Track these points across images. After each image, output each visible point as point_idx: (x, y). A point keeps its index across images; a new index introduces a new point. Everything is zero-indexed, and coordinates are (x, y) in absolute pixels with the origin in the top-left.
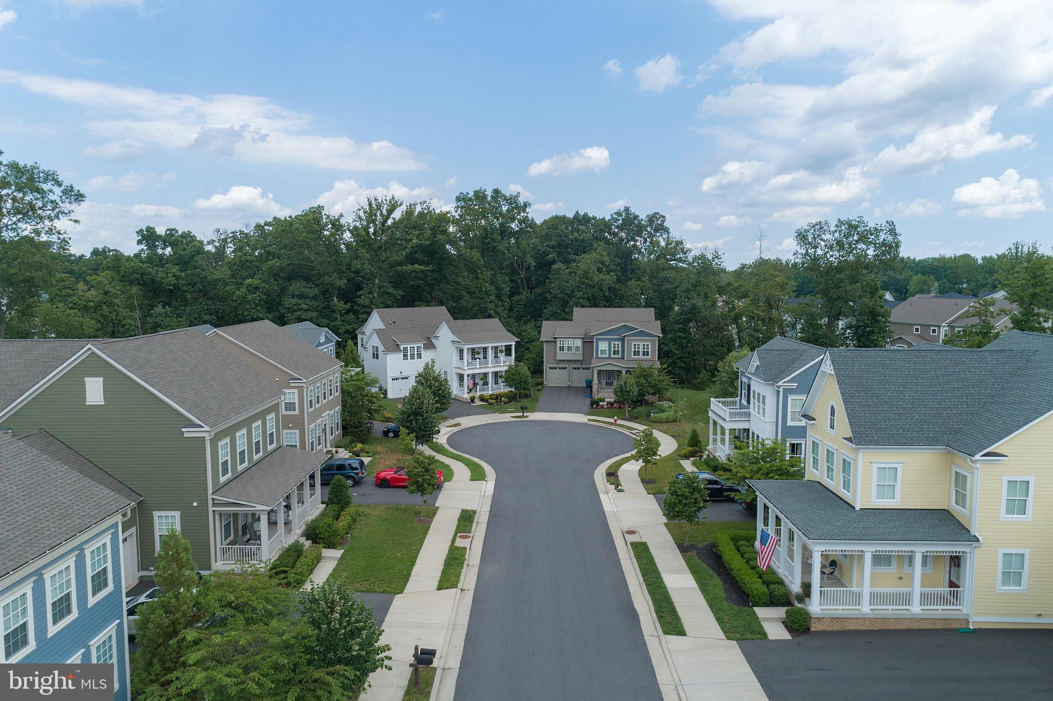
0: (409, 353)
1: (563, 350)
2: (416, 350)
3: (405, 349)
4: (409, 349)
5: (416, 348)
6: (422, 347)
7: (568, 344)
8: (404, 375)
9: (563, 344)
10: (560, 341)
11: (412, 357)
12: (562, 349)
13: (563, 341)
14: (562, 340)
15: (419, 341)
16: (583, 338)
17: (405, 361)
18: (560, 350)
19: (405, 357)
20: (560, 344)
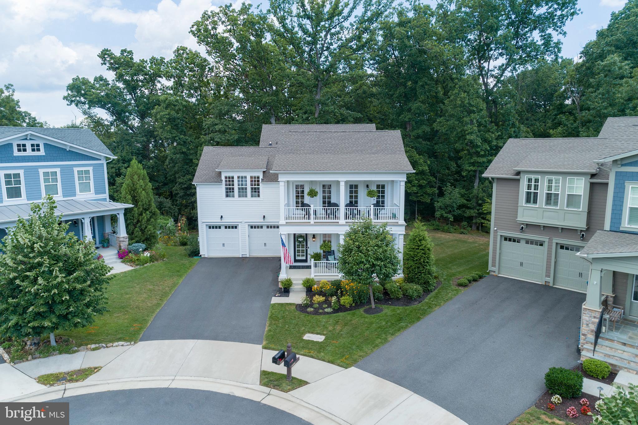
0: (236, 187)
1: (535, 202)
2: (249, 183)
3: (230, 180)
4: (236, 180)
5: (249, 179)
6: (261, 177)
7: (550, 188)
8: (228, 220)
9: (536, 187)
10: (530, 180)
11: (243, 192)
12: (532, 198)
13: (537, 181)
14: (533, 177)
15: (255, 167)
16: (593, 176)
17: (228, 199)
18: (528, 201)
19: (229, 192)
20: (529, 187)
